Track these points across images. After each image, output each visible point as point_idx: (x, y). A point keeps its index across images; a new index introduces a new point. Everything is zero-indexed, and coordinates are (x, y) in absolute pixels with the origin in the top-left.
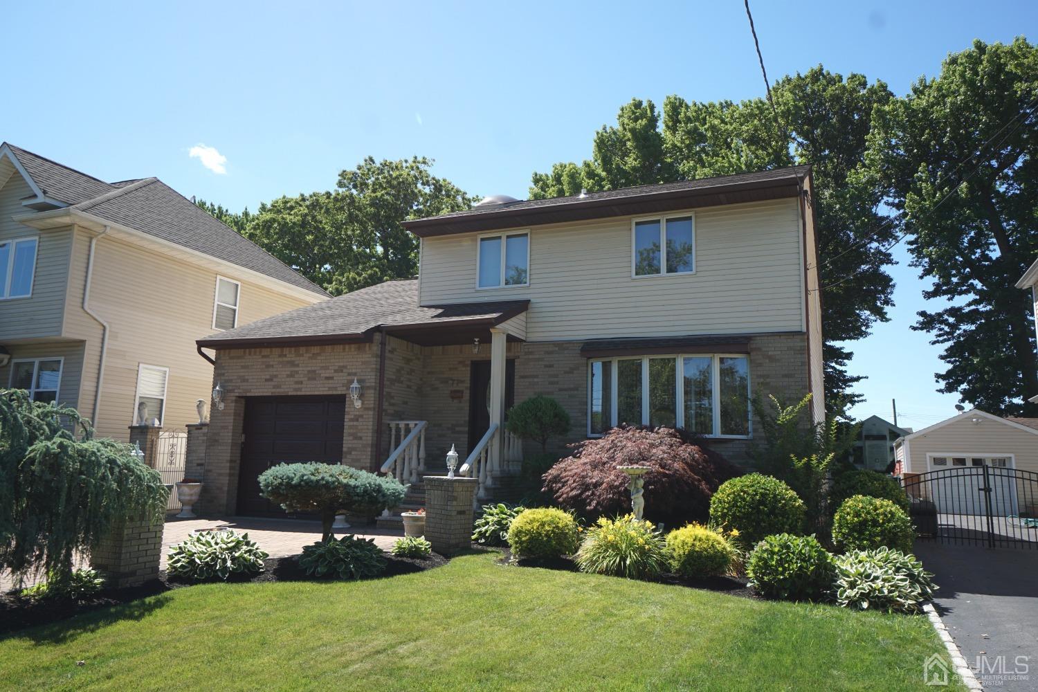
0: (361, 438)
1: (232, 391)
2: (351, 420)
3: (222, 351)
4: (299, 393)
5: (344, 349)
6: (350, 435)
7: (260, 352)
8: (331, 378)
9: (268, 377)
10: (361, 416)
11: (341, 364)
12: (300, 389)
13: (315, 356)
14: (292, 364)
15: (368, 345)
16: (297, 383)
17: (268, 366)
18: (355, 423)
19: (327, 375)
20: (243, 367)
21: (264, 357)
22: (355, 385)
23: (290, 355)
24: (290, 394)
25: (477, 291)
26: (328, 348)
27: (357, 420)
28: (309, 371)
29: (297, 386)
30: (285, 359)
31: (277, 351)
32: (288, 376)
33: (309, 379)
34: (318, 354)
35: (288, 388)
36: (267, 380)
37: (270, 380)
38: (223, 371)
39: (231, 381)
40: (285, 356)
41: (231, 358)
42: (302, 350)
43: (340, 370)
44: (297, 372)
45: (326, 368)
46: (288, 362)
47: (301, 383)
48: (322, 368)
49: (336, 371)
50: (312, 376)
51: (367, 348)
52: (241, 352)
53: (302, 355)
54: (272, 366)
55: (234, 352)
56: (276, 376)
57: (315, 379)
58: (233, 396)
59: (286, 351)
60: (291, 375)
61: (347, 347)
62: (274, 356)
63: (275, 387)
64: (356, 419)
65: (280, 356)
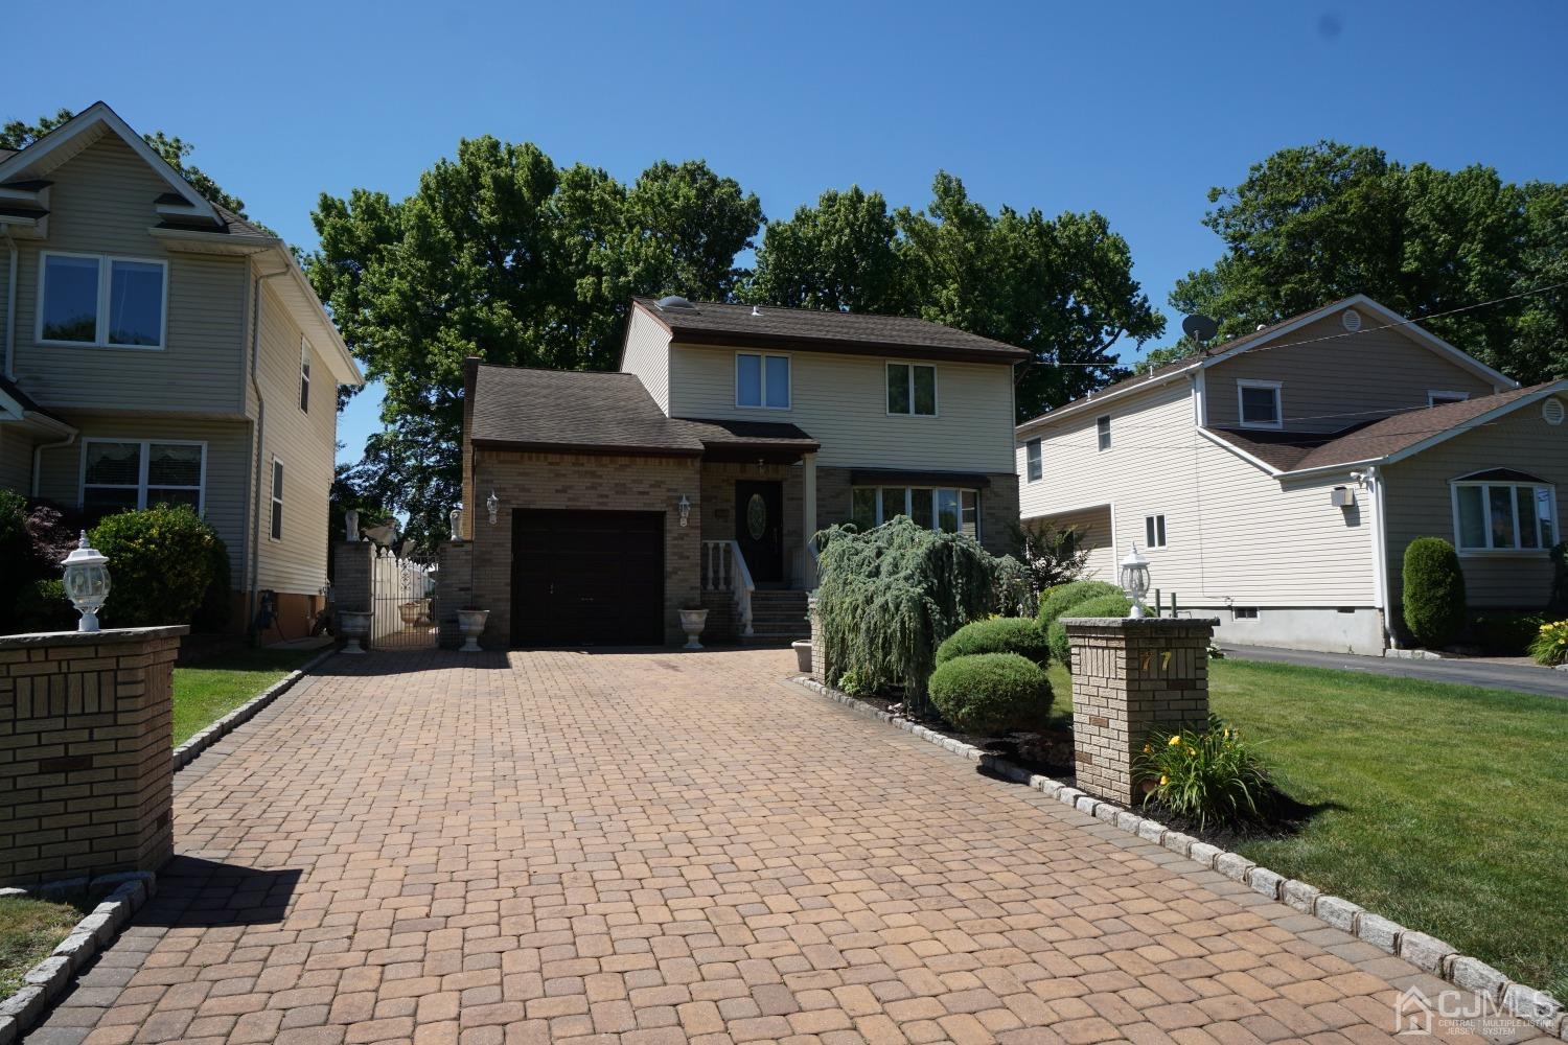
0: (688, 558)
1: (507, 502)
2: (675, 539)
3: (486, 454)
4: (605, 508)
5: (661, 463)
6: (674, 554)
7: (546, 458)
8: (647, 493)
9: (560, 488)
10: (687, 535)
11: (658, 479)
12: (605, 504)
13: (623, 467)
14: (593, 474)
15: (689, 461)
16: (602, 496)
17: (558, 475)
18: (680, 542)
19: (641, 490)
20: (520, 474)
21: (551, 464)
22: (684, 502)
23: (590, 464)
24: (592, 508)
25: (736, 409)
26: (640, 461)
27: (682, 539)
28: (616, 485)
29: (600, 500)
30: (581, 468)
31: (569, 459)
32: (587, 488)
33: (617, 493)
34: (627, 466)
35: (589, 501)
36: (557, 491)
37: (564, 491)
38: (490, 478)
39: (504, 490)
40: (582, 465)
41: (500, 462)
42: (606, 460)
43: (657, 485)
44: (601, 485)
45: (641, 482)
46: (586, 472)
47: (607, 496)
48: (634, 481)
49: (651, 486)
50: (621, 489)
51: (689, 463)
52: (516, 456)
53: (605, 466)
54: (564, 475)
55: (503, 456)
56: (571, 487)
57: (624, 493)
58: (509, 508)
59: (583, 459)
60: (593, 487)
61: (664, 460)
62: (567, 464)
63: (569, 499)
64: (681, 537)
65: (574, 464)
